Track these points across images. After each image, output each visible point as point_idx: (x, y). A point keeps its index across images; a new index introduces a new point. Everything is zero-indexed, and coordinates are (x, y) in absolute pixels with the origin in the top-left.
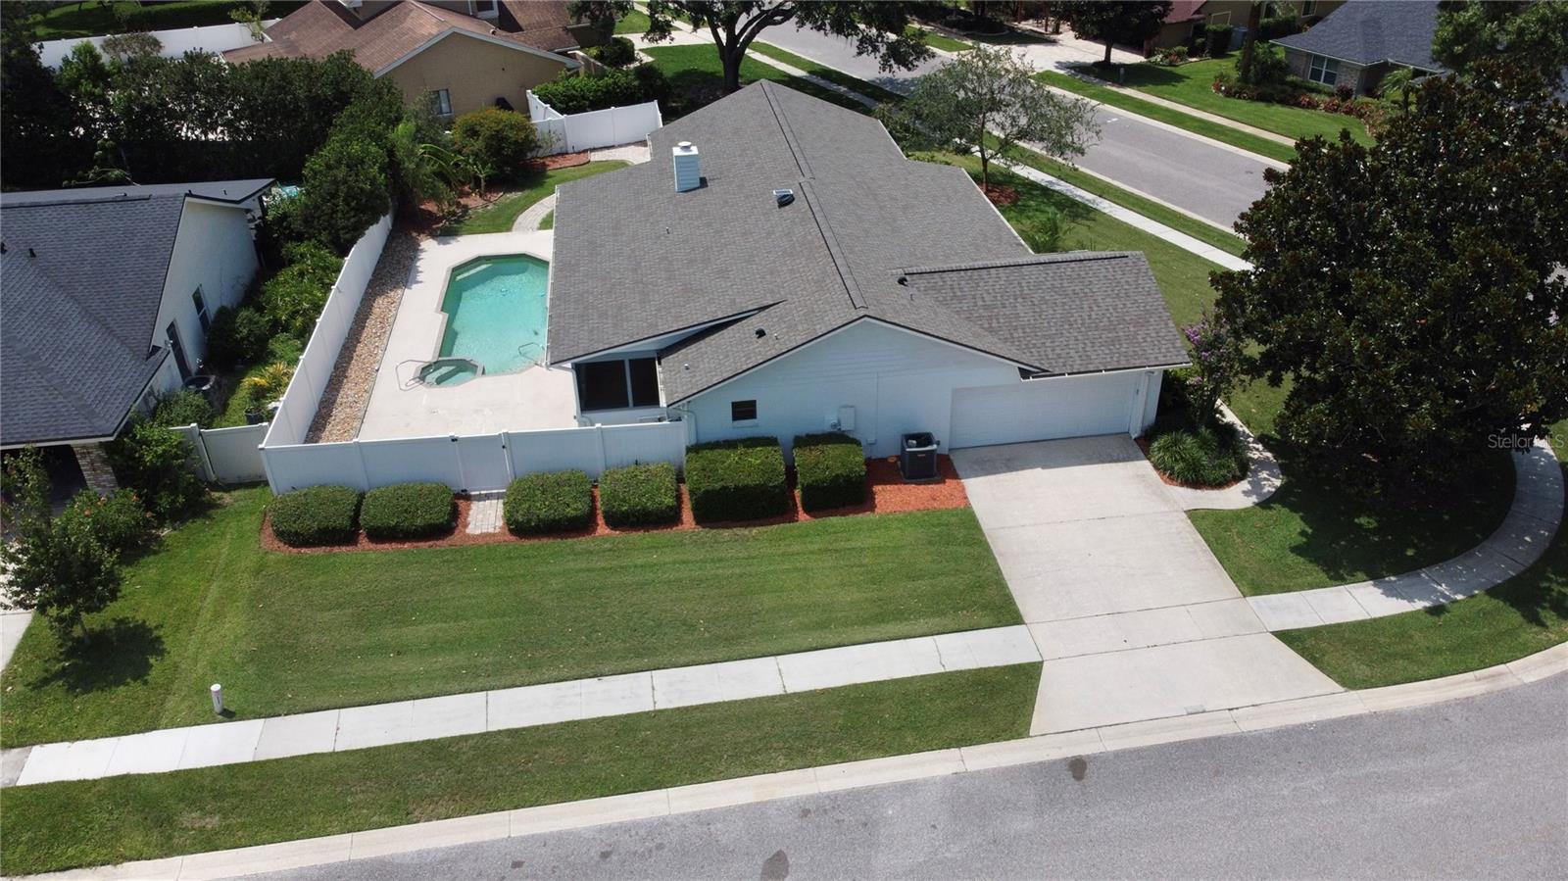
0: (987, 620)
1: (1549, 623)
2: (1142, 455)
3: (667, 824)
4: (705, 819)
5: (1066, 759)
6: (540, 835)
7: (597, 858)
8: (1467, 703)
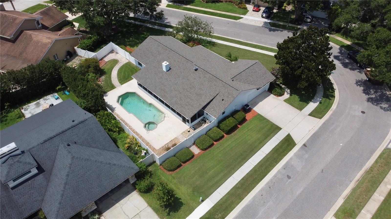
0: (278, 130)
1: (331, 99)
2: (271, 94)
3: (272, 180)
4: (275, 176)
5: (303, 145)
6: (260, 190)
7: (269, 189)
8: (332, 115)
